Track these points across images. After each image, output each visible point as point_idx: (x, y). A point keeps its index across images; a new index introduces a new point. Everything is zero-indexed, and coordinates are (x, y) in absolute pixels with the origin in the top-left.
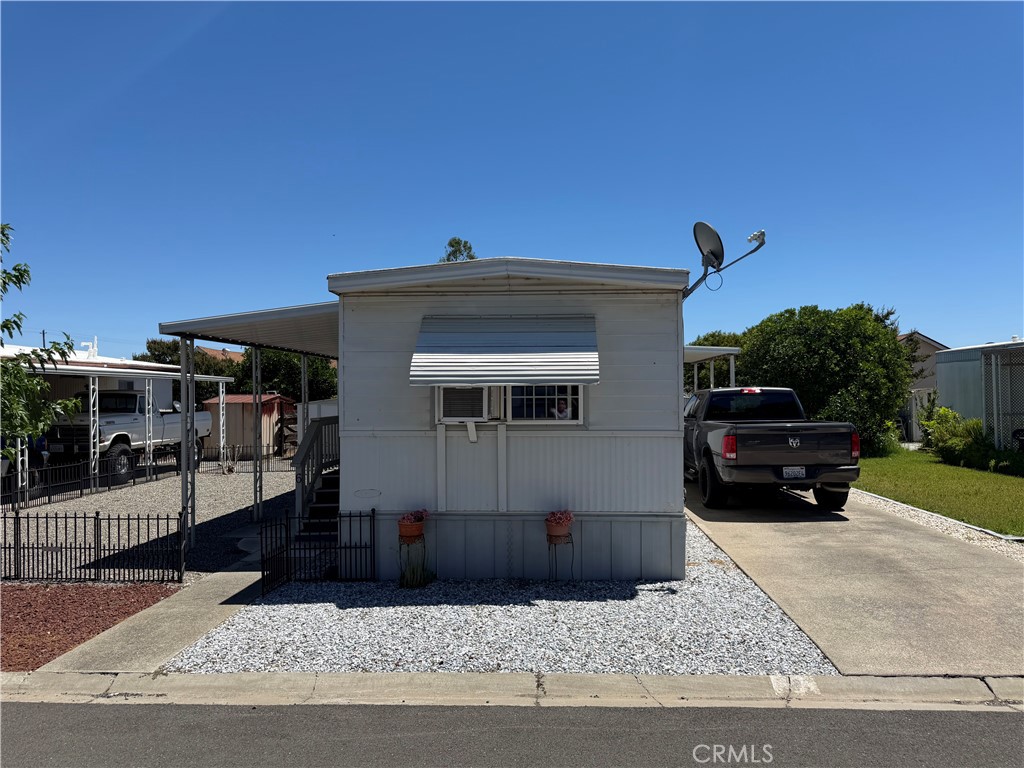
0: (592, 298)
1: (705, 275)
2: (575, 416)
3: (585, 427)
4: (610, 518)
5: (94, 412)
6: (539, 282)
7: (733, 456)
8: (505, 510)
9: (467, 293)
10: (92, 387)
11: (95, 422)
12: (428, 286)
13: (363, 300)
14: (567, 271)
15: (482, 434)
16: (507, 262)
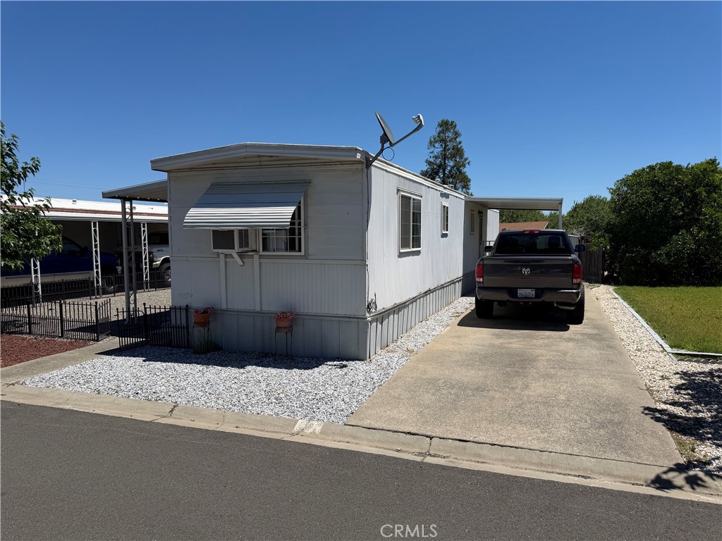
0: (309, 169)
1: (382, 150)
2: (300, 251)
3: (306, 257)
4: (319, 318)
5: (145, 244)
6: (278, 159)
7: (481, 280)
8: (259, 310)
9: (236, 168)
10: (143, 229)
11: (145, 250)
12: (214, 164)
13: (179, 174)
14: (282, 151)
15: (245, 260)
16: (246, 146)
